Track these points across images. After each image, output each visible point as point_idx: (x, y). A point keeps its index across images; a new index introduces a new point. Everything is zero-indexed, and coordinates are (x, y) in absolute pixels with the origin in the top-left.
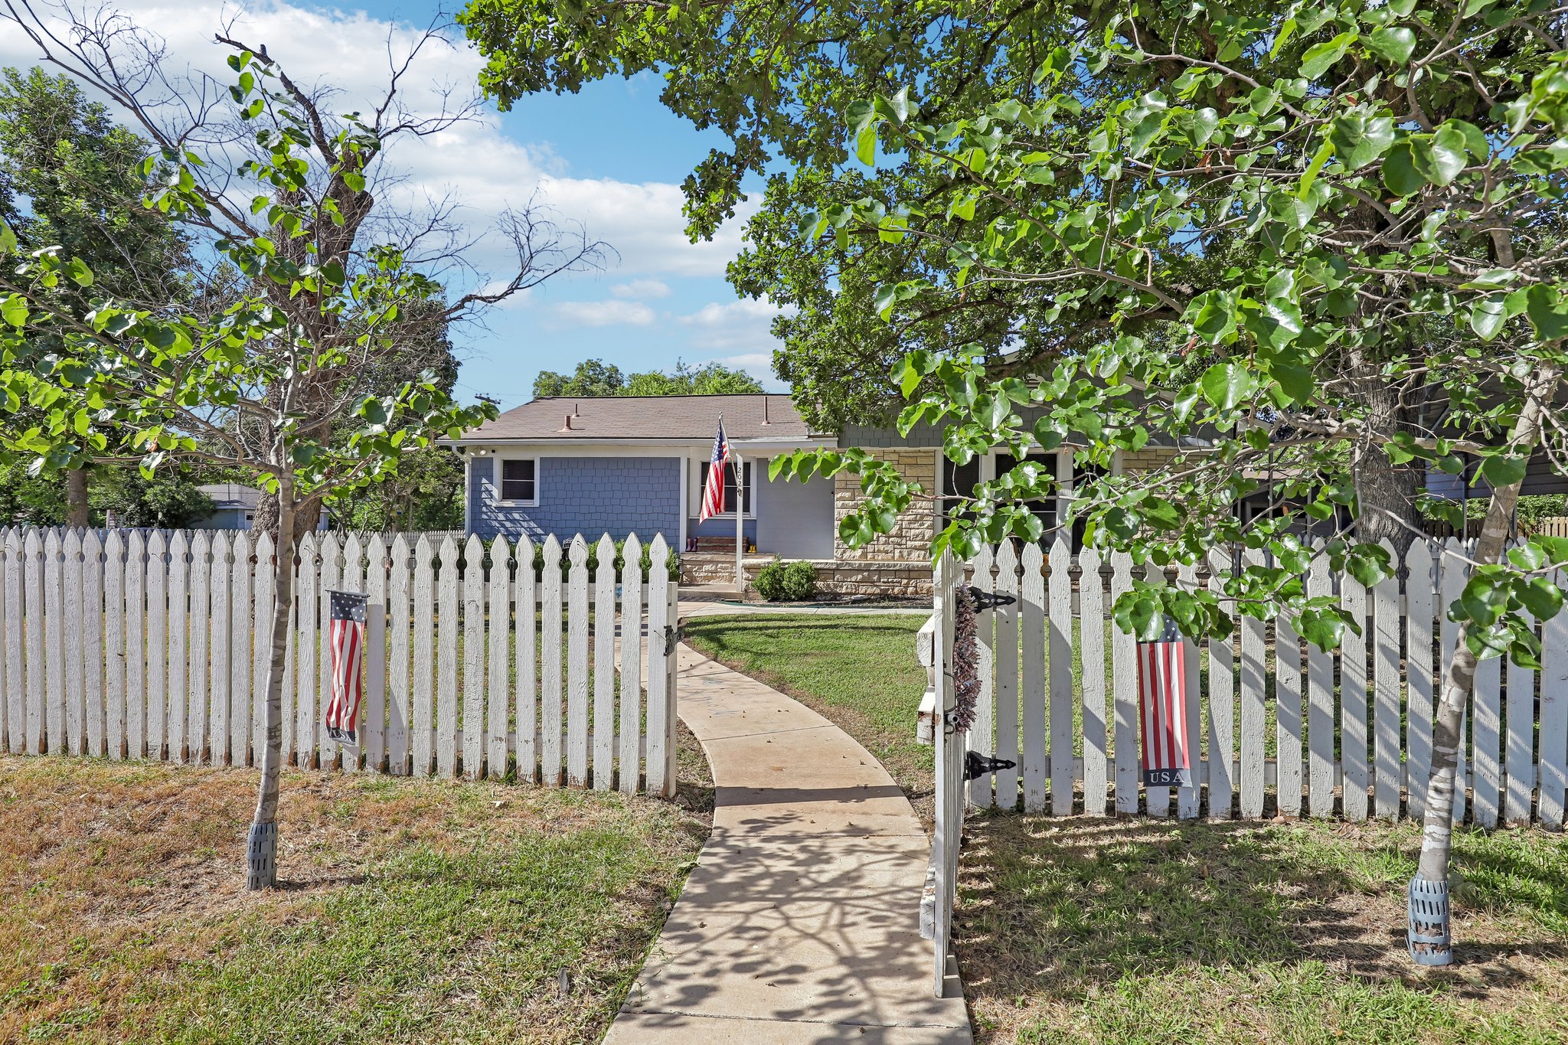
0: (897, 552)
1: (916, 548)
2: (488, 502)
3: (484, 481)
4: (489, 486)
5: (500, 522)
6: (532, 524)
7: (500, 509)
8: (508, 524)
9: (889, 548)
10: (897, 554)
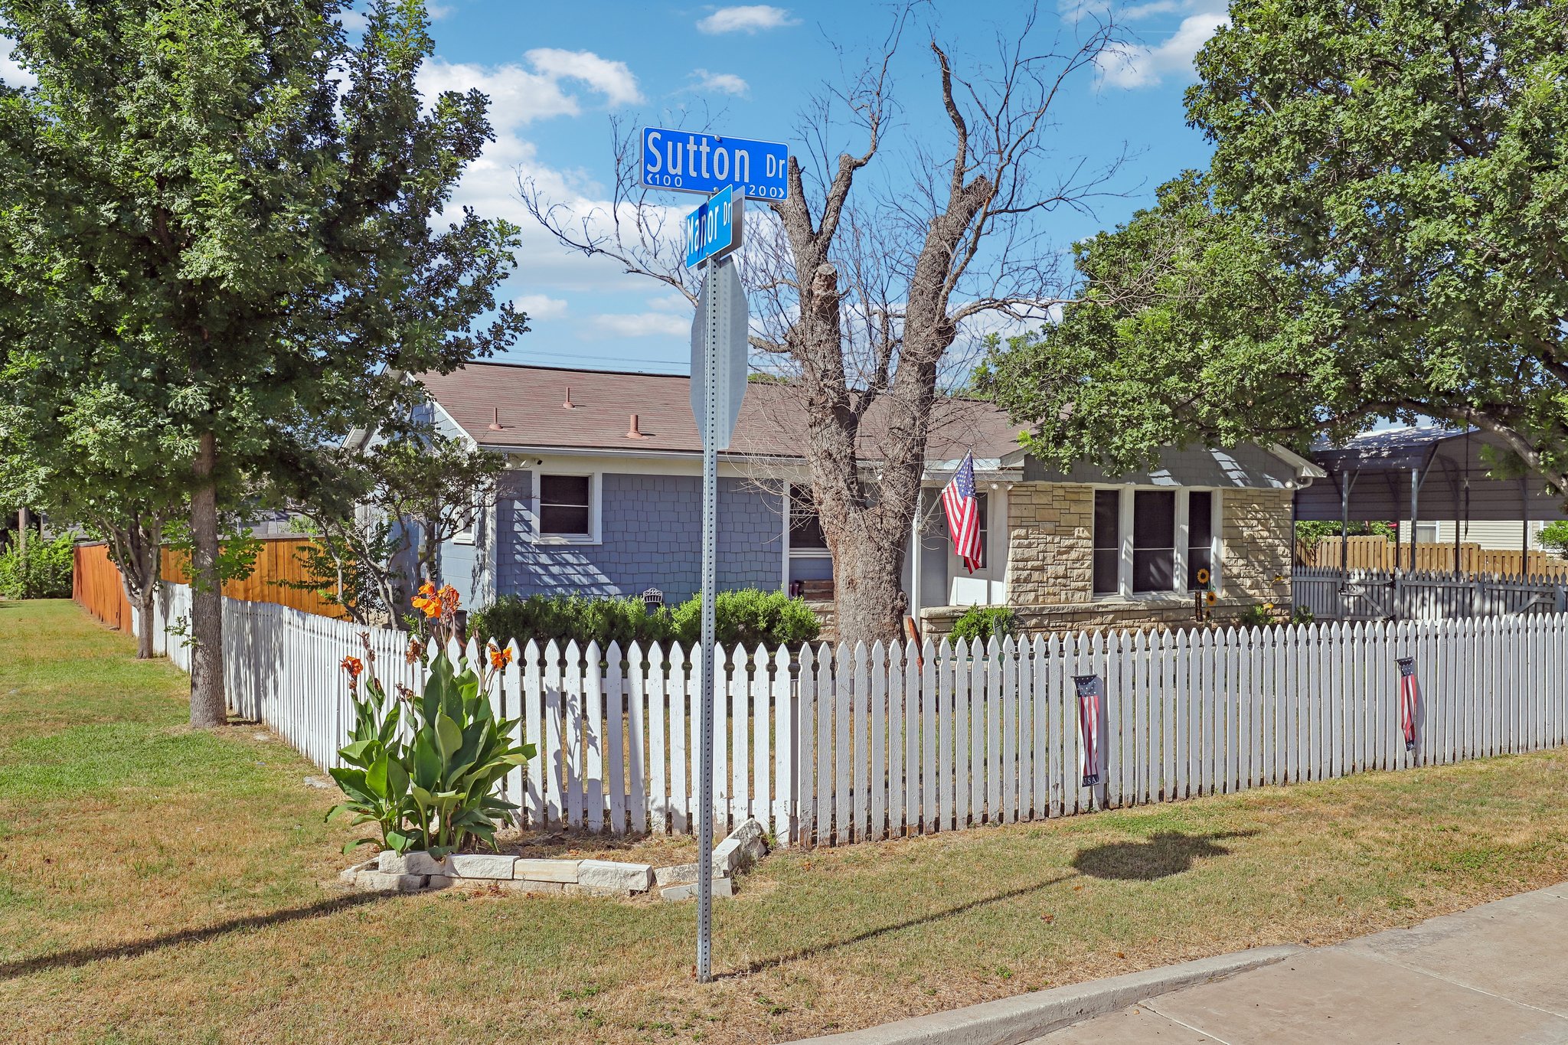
0: (1063, 593)
1: (1078, 590)
2: (524, 536)
3: (517, 505)
4: (526, 514)
5: (545, 567)
6: (592, 569)
7: (545, 549)
8: (555, 570)
9: (1057, 589)
10: (1063, 597)
